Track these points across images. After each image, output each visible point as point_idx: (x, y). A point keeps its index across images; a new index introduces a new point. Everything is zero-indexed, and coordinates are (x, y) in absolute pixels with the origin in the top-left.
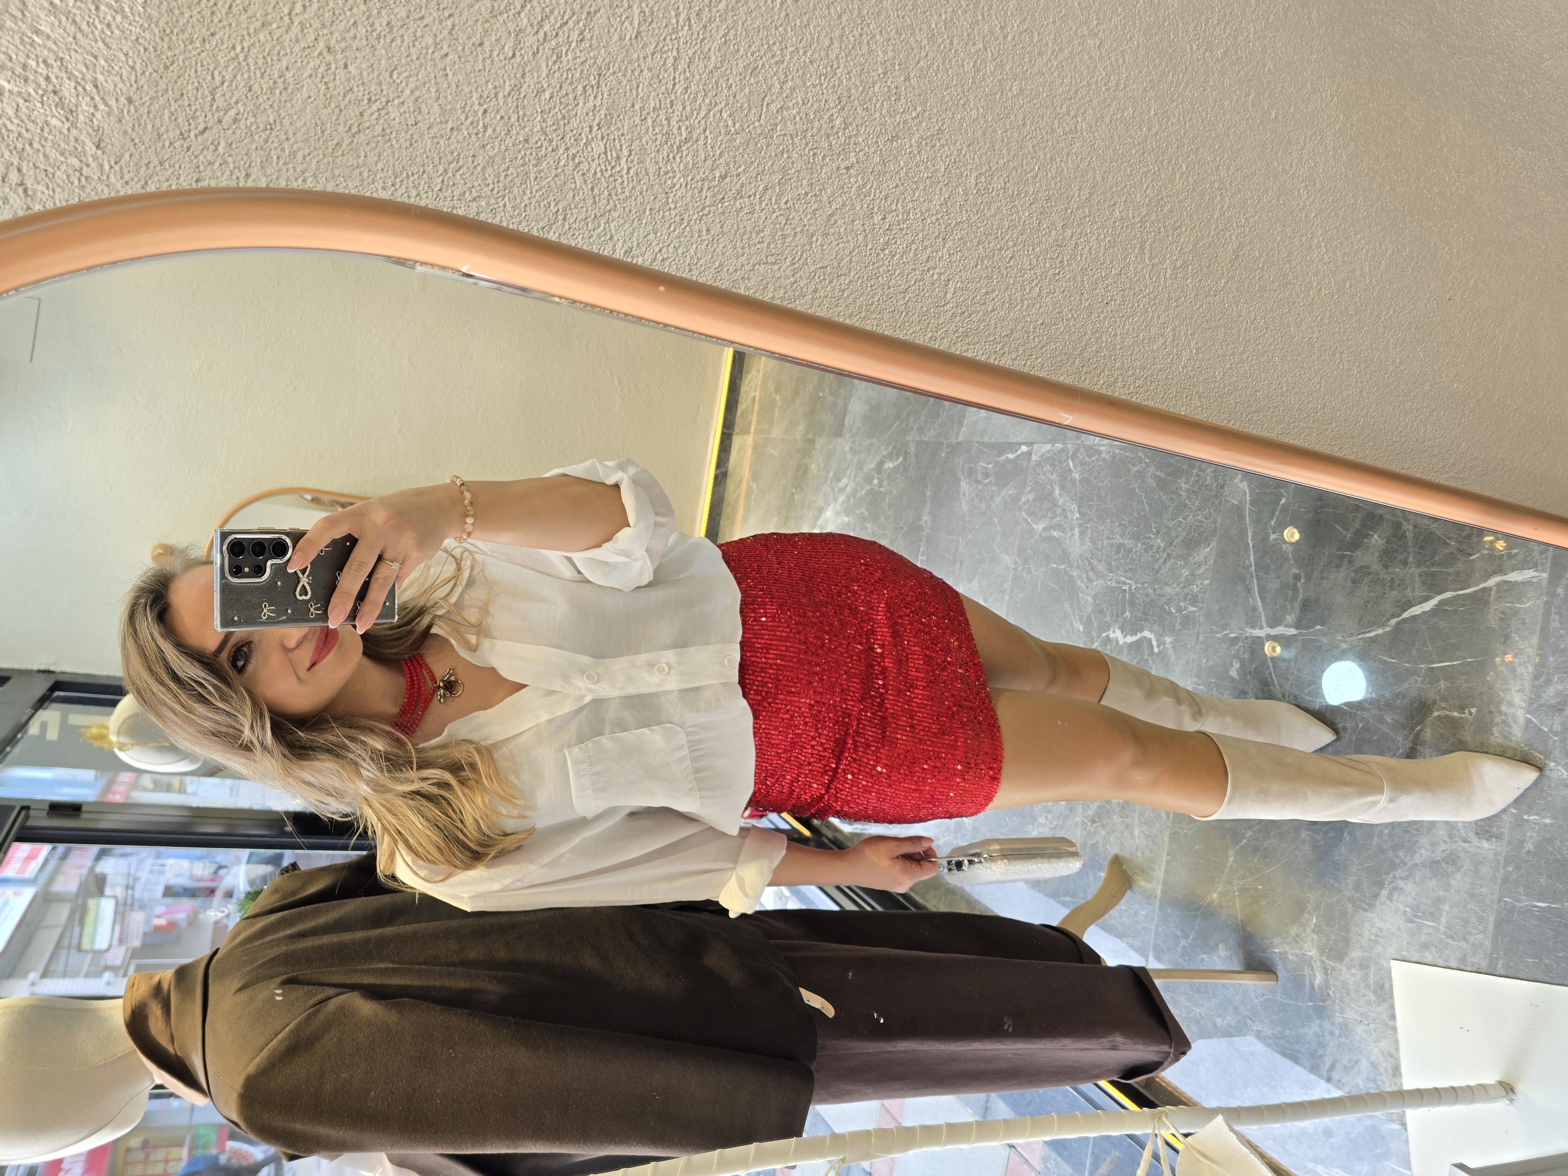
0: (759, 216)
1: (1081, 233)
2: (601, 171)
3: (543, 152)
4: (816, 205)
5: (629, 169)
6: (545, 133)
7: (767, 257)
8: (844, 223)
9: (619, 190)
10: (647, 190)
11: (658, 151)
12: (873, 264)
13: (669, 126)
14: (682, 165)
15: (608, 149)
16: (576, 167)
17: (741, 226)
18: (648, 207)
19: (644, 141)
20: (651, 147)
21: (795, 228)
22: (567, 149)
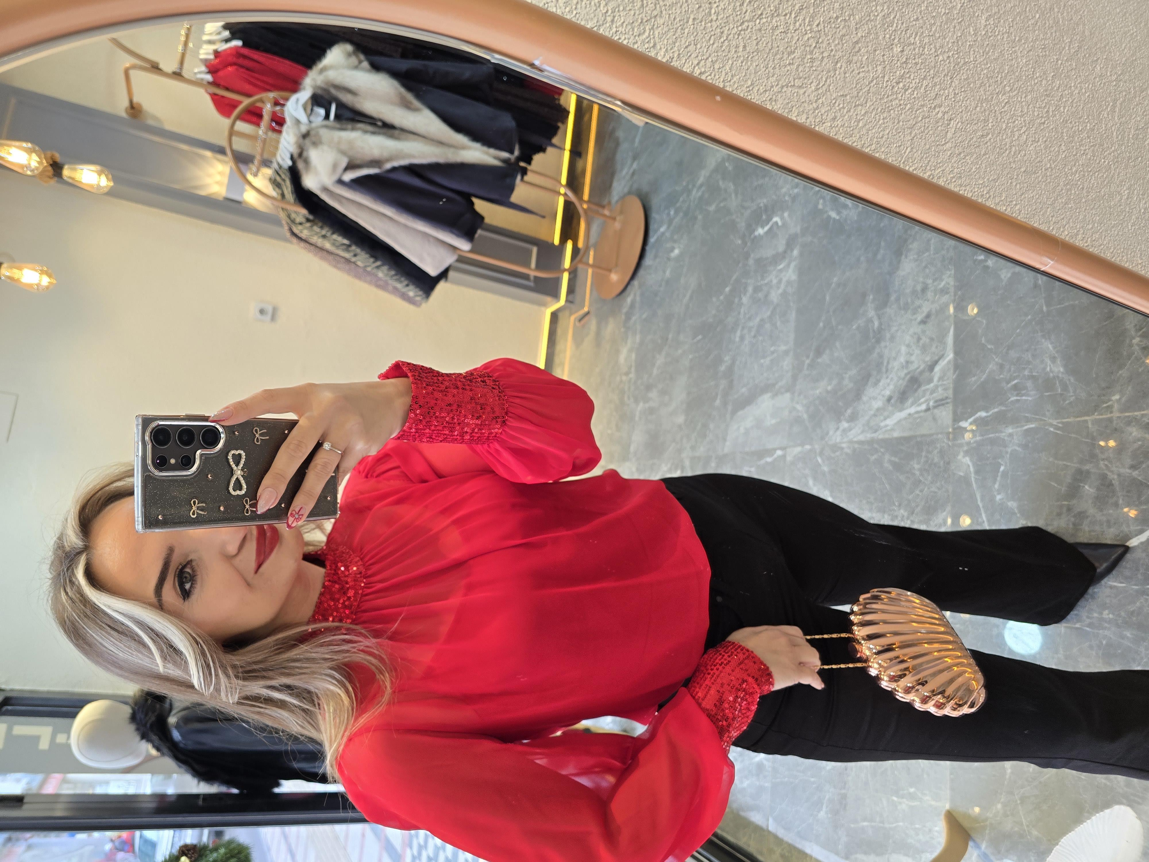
7: (794, 80)
8: (867, 52)
12: (888, 97)
17: (775, 45)
18: (692, 17)
21: (823, 52)
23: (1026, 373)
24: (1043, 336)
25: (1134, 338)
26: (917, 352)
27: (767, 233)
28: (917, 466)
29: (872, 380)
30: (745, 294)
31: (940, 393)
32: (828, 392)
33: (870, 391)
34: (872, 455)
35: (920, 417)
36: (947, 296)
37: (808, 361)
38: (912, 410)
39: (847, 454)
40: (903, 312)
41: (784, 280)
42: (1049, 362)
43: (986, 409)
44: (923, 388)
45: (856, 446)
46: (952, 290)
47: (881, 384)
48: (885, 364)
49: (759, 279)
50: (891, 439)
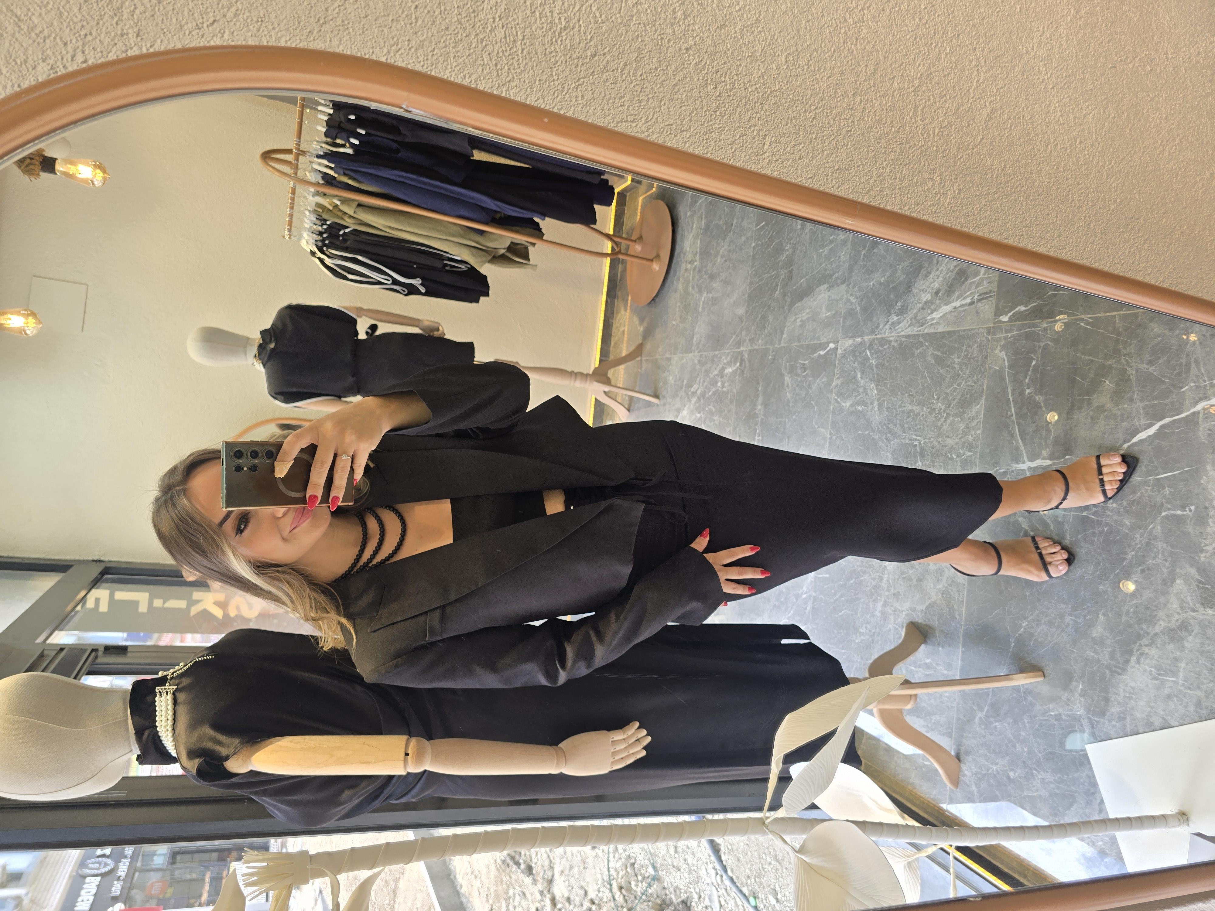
0: (621, 86)
1: (868, 100)
2: (503, 51)
3: (459, 37)
4: (663, 78)
5: (523, 50)
6: (460, 23)
7: (627, 117)
8: (685, 91)
9: (516, 66)
10: (537, 66)
11: (544, 36)
12: (708, 122)
13: (552, 16)
14: (562, 47)
15: (507, 35)
16: (484, 48)
17: (607, 93)
18: (538, 79)
19: (534, 28)
20: (539, 33)
21: (648, 95)
22: (477, 35)
28: (956, 360)
31: (986, 286)
32: (881, 284)
33: (921, 284)
34: (917, 349)
35: (965, 310)
38: (957, 304)
39: (894, 347)
43: (1026, 304)
44: (969, 281)
45: (903, 340)
47: (931, 276)
50: (936, 333)
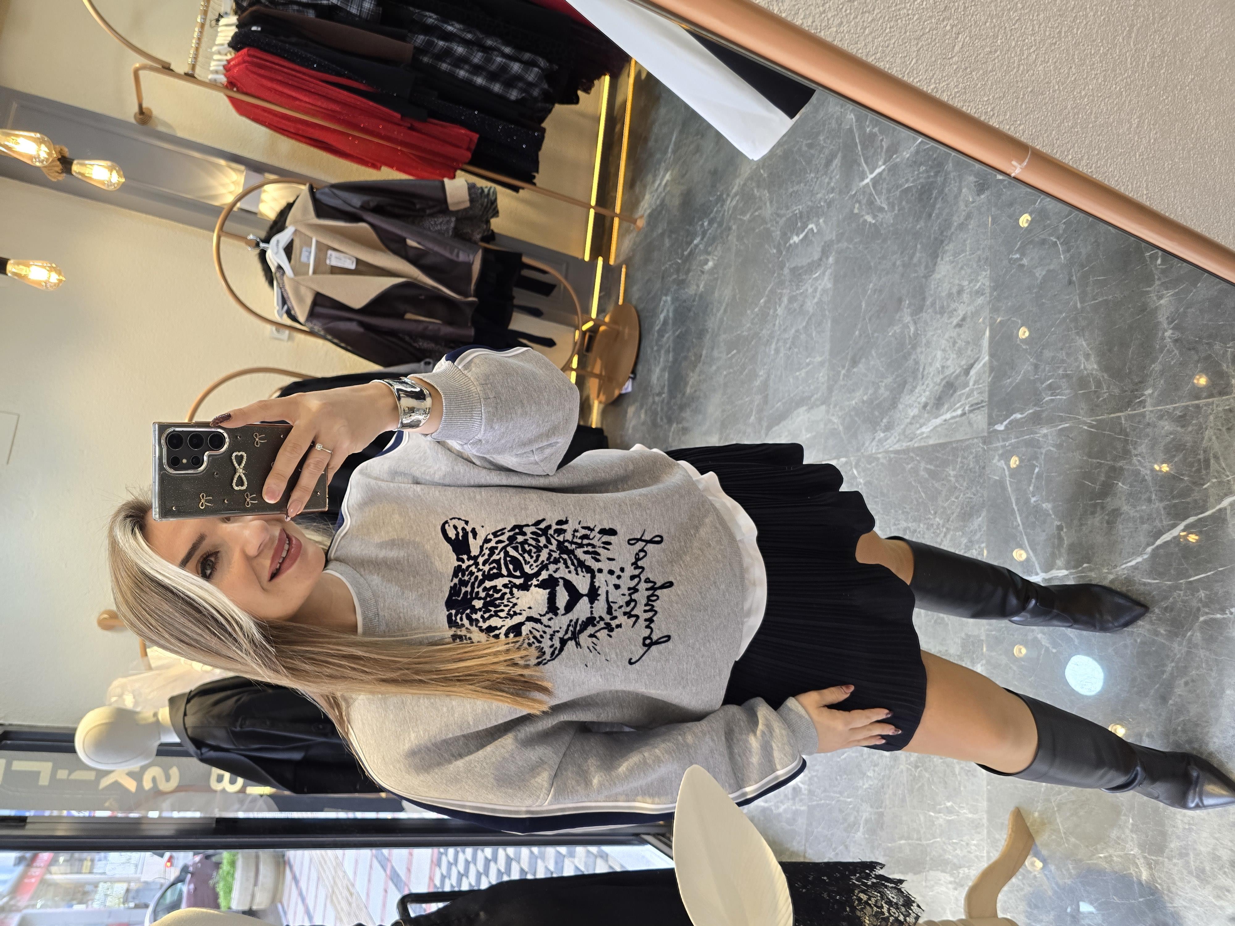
23: (1061, 372)
24: (1078, 333)
25: (1166, 331)
26: (953, 356)
27: (802, 241)
28: (952, 473)
29: (908, 387)
30: (780, 306)
31: (976, 397)
32: (863, 402)
33: (906, 399)
34: (908, 464)
35: (956, 422)
36: (982, 298)
37: (843, 372)
38: (948, 416)
39: (882, 464)
40: (939, 316)
41: (820, 288)
42: (1083, 360)
43: (1021, 411)
44: (958, 393)
45: (892, 456)
46: (987, 291)
47: (917, 391)
48: (921, 370)
49: (795, 288)
50: (926, 447)
